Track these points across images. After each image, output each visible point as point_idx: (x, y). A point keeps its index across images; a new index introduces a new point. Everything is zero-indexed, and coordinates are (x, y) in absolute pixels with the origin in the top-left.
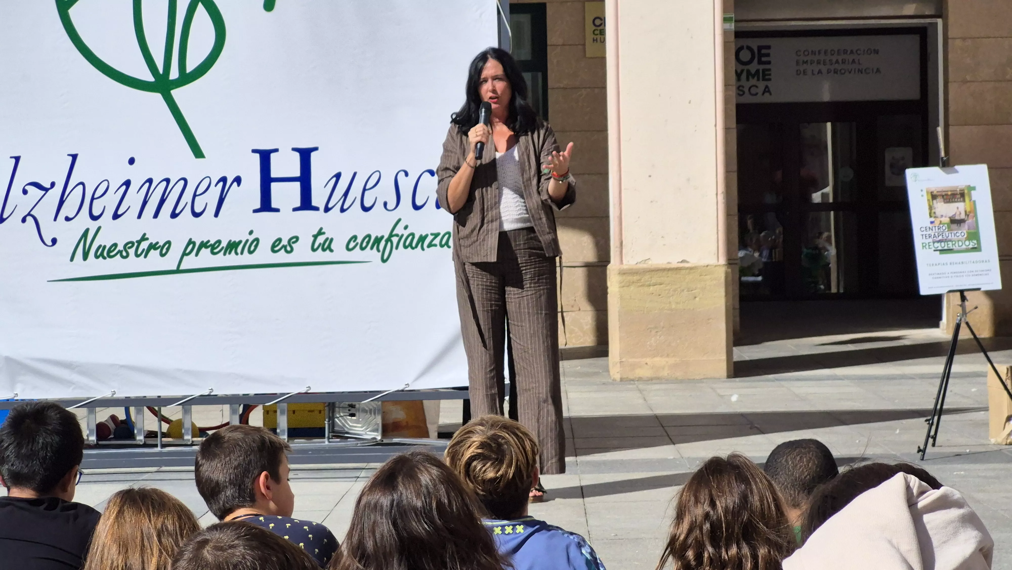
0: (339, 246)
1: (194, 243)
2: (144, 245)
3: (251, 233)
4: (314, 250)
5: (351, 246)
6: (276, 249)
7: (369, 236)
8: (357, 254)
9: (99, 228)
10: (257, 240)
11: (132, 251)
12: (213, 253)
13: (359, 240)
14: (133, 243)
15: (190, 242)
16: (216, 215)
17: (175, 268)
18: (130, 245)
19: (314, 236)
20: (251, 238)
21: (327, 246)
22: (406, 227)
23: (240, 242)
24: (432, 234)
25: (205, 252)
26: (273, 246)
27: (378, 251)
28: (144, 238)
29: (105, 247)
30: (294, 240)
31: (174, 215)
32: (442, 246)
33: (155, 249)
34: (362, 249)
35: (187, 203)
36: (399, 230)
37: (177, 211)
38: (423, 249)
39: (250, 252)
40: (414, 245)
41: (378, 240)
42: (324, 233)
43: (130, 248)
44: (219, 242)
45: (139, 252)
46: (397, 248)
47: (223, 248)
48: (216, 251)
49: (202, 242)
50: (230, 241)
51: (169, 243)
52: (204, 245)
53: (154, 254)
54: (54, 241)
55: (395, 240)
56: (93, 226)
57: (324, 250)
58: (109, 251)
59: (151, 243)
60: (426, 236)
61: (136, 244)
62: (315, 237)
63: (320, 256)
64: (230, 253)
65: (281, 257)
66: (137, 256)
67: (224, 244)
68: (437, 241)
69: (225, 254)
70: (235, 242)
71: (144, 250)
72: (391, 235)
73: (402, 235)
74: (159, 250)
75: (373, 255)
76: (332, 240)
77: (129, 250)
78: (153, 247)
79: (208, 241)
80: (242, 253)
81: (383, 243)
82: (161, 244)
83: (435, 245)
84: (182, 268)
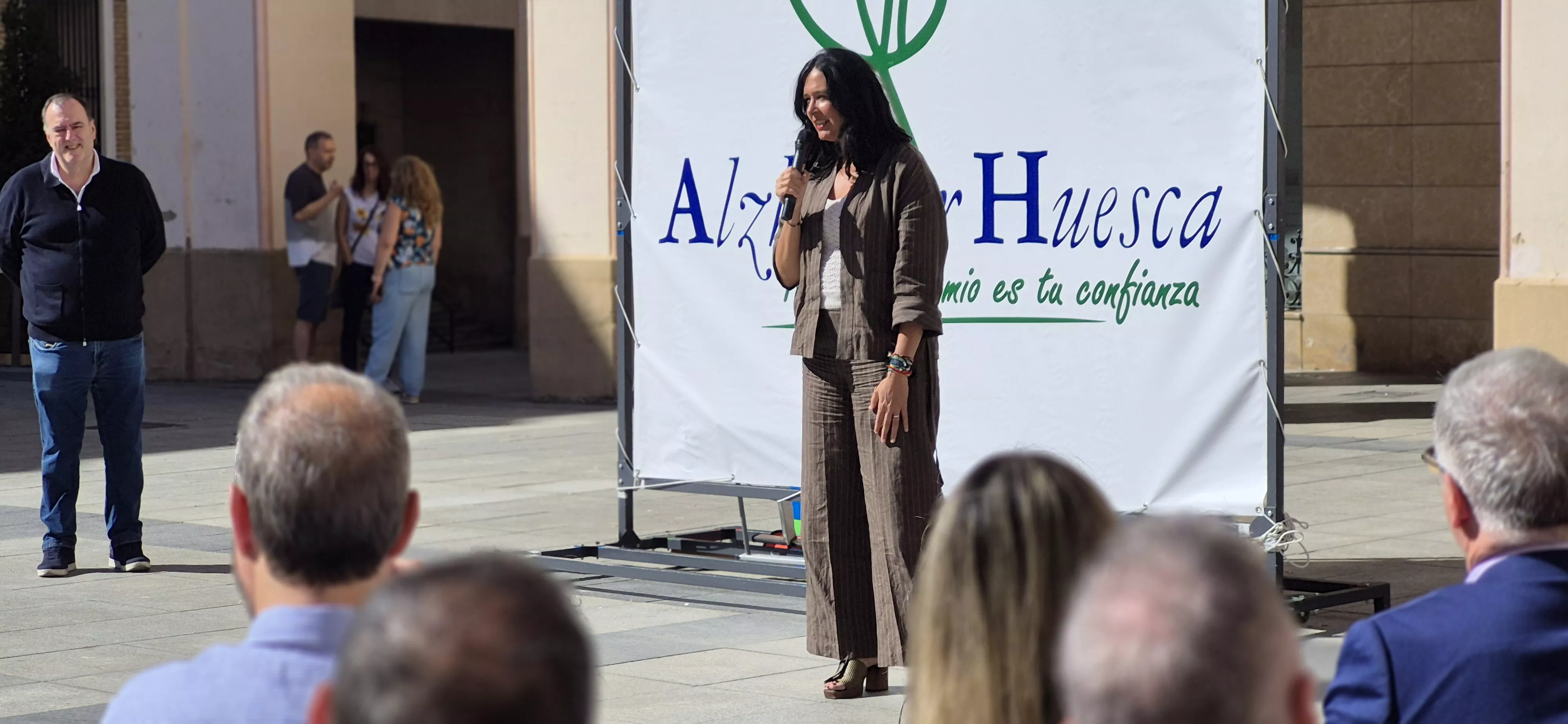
0: (1068, 294)
3: (972, 271)
4: (1041, 301)
5: (1082, 298)
6: (999, 296)
7: (1102, 283)
8: (1088, 310)
10: (978, 282)
13: (1091, 289)
19: (1040, 280)
20: (972, 279)
21: (1054, 297)
22: (1145, 273)
23: (960, 284)
24: (1175, 285)
26: (996, 292)
27: (1113, 306)
30: (1019, 285)
32: (1187, 303)
34: (1095, 302)
36: (1137, 277)
38: (1165, 307)
39: (970, 299)
40: (1154, 300)
41: (1113, 290)
42: (1052, 277)
46: (1134, 304)
55: (1132, 290)
57: (1052, 301)
60: (1169, 286)
62: (1043, 281)
63: (1049, 309)
64: (948, 299)
65: (1004, 309)
68: (1181, 296)
70: (954, 284)
72: (1128, 285)
73: (1141, 285)
75: (1105, 311)
76: (1061, 286)
80: (961, 300)
81: (1118, 294)
83: (1179, 302)
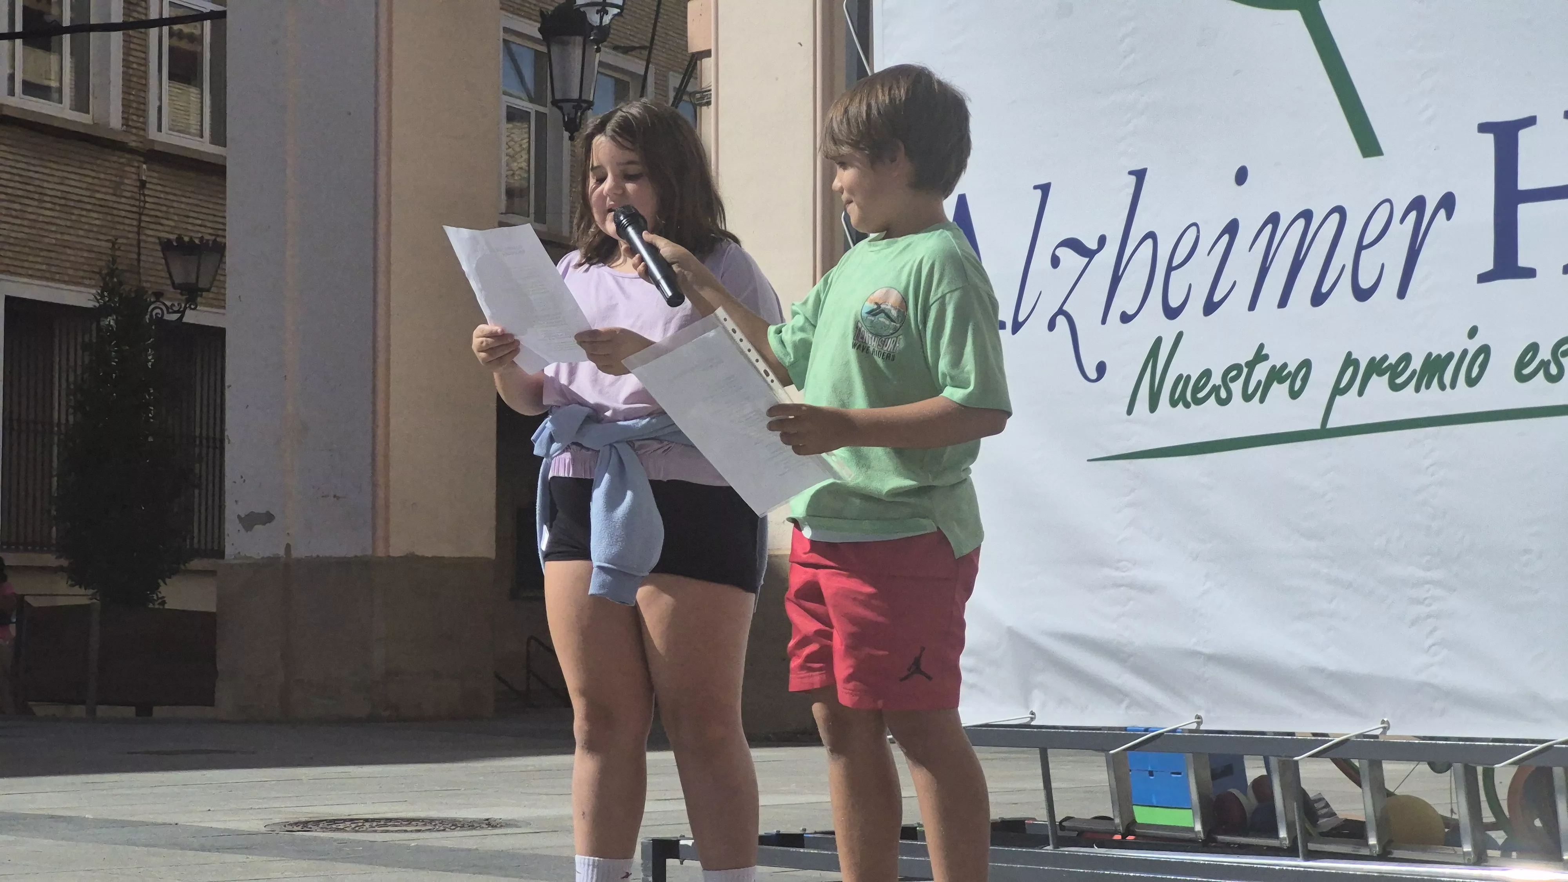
1: (1356, 363)
2: (1261, 372)
3: (1473, 333)
6: (1527, 371)
9: (1180, 335)
10: (1485, 350)
11: (1237, 387)
12: (1395, 387)
14: (1237, 367)
15: (1350, 361)
16: (1402, 293)
17: (1317, 426)
18: (1234, 373)
20: (1473, 346)
23: (1451, 356)
25: (1379, 384)
26: (1521, 364)
28: (1260, 356)
29: (1189, 377)
31: (1318, 298)
33: (1281, 381)
35: (1344, 266)
37: (1325, 289)
39: (1471, 382)
43: (1234, 379)
44: (1406, 358)
45: (1251, 390)
47: (1414, 372)
48: (1399, 381)
49: (1373, 359)
50: (1430, 354)
51: (1306, 364)
52: (1376, 367)
53: (1279, 390)
54: (1101, 368)
56: (1168, 329)
58: (1197, 389)
59: (1274, 367)
61: (1245, 370)
64: (1428, 387)
66: (1247, 397)
67: (1416, 364)
69: (1417, 389)
70: (1439, 356)
71: (1259, 382)
74: (1287, 384)
77: (1231, 385)
78: (1276, 375)
79: (1385, 358)
80: (1453, 386)
82: (1292, 368)
84: (1331, 424)
